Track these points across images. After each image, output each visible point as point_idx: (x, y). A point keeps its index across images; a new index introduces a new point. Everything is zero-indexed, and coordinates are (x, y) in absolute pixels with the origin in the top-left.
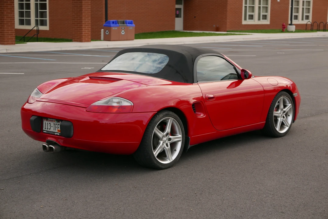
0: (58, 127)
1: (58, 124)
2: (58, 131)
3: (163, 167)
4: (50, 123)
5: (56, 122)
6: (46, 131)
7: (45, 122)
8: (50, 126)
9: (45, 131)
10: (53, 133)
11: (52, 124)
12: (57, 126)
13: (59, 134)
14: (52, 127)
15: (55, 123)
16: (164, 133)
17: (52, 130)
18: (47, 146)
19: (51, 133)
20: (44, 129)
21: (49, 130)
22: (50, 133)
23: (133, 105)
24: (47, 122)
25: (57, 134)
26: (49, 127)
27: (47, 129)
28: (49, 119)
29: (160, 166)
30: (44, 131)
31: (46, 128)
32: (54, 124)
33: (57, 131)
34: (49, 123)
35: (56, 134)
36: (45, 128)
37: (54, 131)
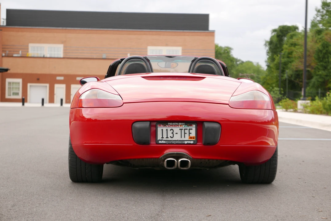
0: (190, 133)
1: (189, 129)
2: (191, 138)
4: (172, 129)
5: (184, 127)
6: (164, 141)
8: (172, 133)
9: (162, 140)
10: (180, 142)
11: (177, 129)
12: (187, 131)
13: (192, 142)
14: (177, 133)
17: (177, 137)
19: (177, 142)
20: (160, 138)
21: (170, 139)
22: (173, 142)
24: (165, 129)
25: (189, 142)
26: (170, 134)
27: (167, 137)
28: (170, 124)
30: (160, 142)
31: (165, 136)
32: (181, 129)
33: (187, 139)
34: (169, 129)
35: (186, 142)
36: (162, 137)
37: (181, 139)
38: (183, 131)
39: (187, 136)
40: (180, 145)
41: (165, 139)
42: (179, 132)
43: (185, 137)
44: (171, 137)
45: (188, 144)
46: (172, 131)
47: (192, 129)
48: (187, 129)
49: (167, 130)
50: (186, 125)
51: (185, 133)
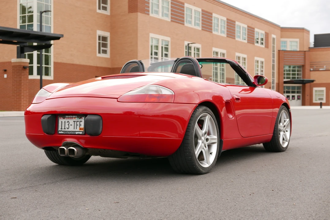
0: (80, 125)
1: (80, 121)
2: (80, 129)
3: (204, 171)
4: (68, 121)
5: (77, 119)
6: (62, 131)
7: (61, 121)
8: (68, 125)
9: (61, 131)
10: (73, 133)
11: (71, 121)
12: (78, 123)
13: (81, 133)
14: (71, 125)
15: (76, 121)
16: (203, 131)
17: (71, 129)
18: (65, 149)
19: (71, 133)
20: (60, 129)
21: (66, 130)
22: (68, 133)
23: (174, 94)
24: (63, 121)
25: (79, 133)
26: (67, 126)
27: (65, 129)
28: (67, 116)
29: (201, 170)
30: (60, 132)
31: (63, 128)
32: (74, 122)
33: (78, 130)
34: (66, 121)
35: (77, 133)
36: (62, 129)
37: (74, 130)
38: (76, 123)
39: (78, 127)
40: (72, 135)
41: (63, 130)
42: (73, 123)
43: (76, 129)
44: (67, 128)
45: (78, 134)
46: (68, 122)
47: (82, 121)
48: (78, 121)
49: (65, 122)
50: (78, 118)
51: (77, 125)
